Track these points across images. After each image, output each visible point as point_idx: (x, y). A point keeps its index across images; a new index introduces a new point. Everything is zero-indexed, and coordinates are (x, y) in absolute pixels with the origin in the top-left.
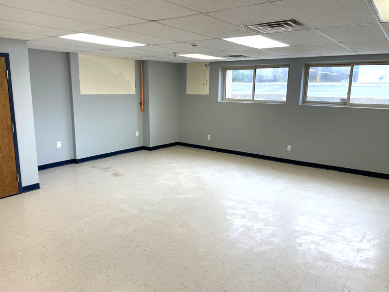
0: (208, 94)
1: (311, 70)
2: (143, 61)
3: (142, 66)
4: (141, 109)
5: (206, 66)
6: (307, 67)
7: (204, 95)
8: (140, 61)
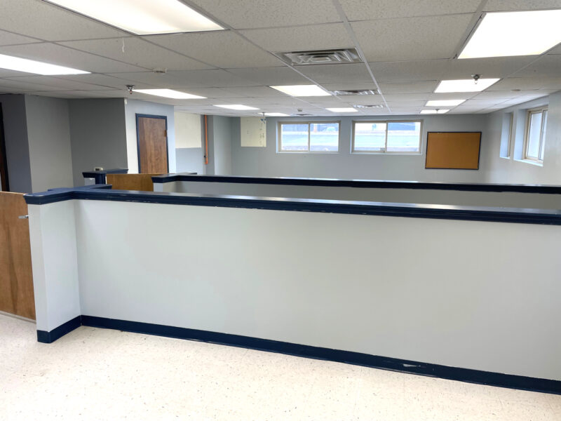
0: (265, 146)
1: (357, 125)
2: (207, 116)
3: (206, 120)
4: (206, 162)
5: (262, 120)
6: (354, 123)
7: (261, 148)
8: (204, 115)
